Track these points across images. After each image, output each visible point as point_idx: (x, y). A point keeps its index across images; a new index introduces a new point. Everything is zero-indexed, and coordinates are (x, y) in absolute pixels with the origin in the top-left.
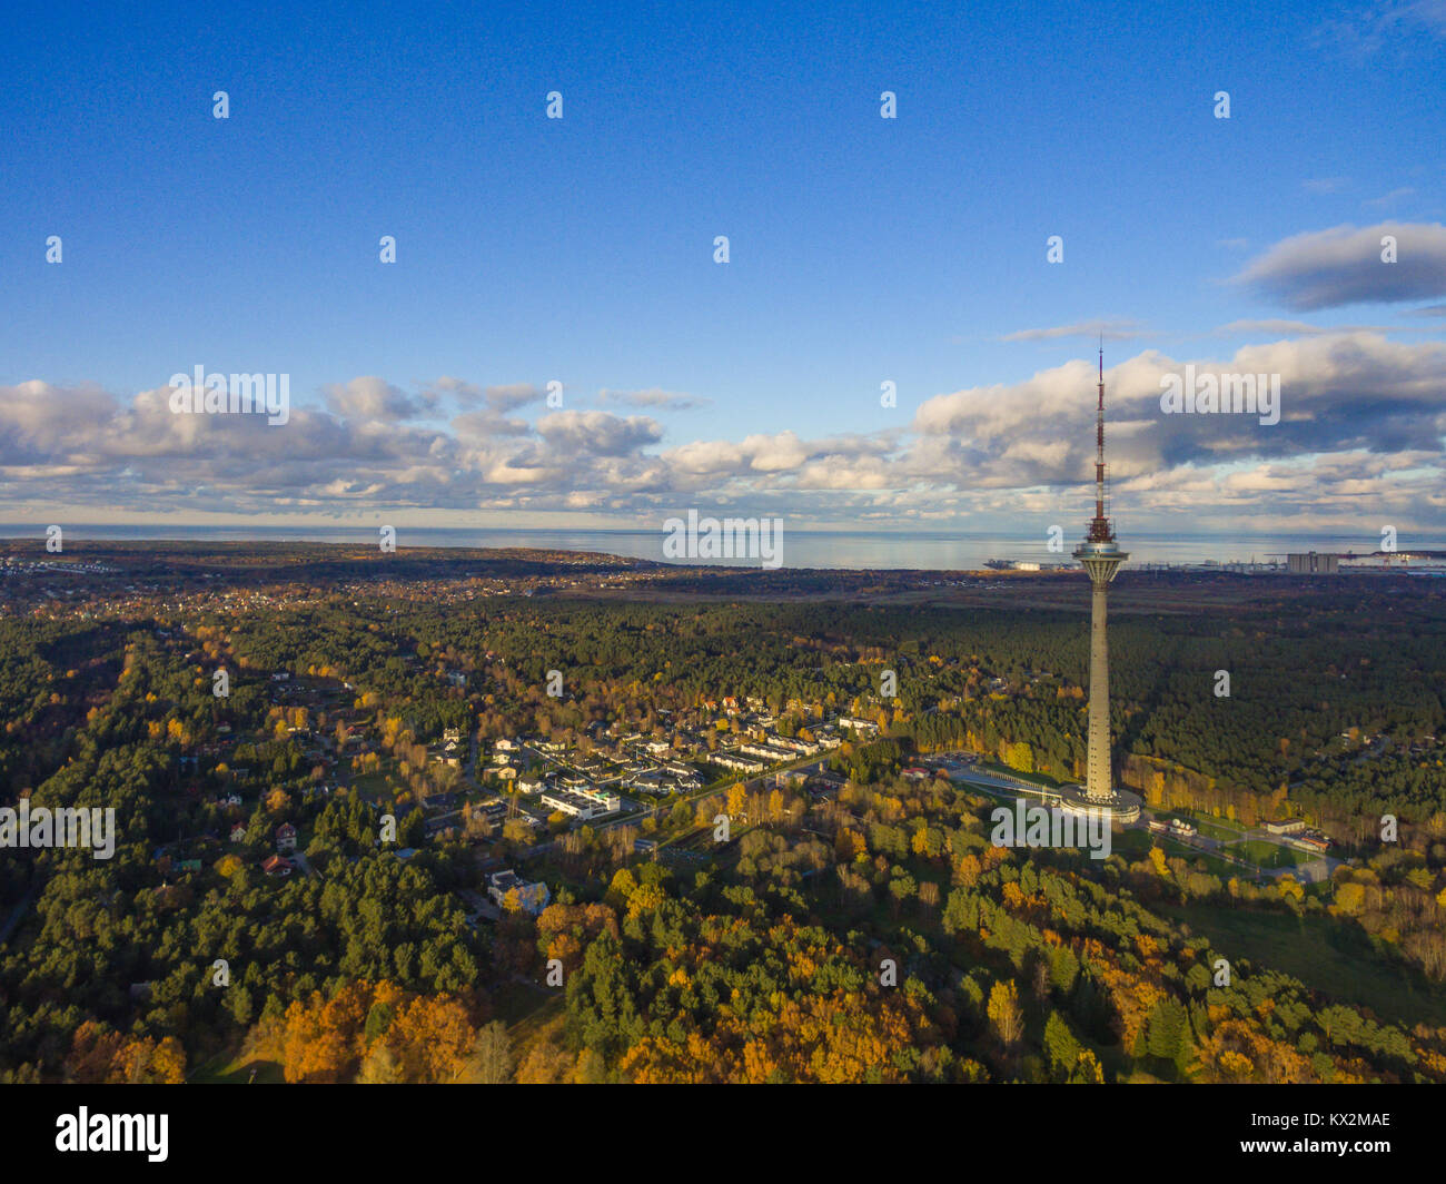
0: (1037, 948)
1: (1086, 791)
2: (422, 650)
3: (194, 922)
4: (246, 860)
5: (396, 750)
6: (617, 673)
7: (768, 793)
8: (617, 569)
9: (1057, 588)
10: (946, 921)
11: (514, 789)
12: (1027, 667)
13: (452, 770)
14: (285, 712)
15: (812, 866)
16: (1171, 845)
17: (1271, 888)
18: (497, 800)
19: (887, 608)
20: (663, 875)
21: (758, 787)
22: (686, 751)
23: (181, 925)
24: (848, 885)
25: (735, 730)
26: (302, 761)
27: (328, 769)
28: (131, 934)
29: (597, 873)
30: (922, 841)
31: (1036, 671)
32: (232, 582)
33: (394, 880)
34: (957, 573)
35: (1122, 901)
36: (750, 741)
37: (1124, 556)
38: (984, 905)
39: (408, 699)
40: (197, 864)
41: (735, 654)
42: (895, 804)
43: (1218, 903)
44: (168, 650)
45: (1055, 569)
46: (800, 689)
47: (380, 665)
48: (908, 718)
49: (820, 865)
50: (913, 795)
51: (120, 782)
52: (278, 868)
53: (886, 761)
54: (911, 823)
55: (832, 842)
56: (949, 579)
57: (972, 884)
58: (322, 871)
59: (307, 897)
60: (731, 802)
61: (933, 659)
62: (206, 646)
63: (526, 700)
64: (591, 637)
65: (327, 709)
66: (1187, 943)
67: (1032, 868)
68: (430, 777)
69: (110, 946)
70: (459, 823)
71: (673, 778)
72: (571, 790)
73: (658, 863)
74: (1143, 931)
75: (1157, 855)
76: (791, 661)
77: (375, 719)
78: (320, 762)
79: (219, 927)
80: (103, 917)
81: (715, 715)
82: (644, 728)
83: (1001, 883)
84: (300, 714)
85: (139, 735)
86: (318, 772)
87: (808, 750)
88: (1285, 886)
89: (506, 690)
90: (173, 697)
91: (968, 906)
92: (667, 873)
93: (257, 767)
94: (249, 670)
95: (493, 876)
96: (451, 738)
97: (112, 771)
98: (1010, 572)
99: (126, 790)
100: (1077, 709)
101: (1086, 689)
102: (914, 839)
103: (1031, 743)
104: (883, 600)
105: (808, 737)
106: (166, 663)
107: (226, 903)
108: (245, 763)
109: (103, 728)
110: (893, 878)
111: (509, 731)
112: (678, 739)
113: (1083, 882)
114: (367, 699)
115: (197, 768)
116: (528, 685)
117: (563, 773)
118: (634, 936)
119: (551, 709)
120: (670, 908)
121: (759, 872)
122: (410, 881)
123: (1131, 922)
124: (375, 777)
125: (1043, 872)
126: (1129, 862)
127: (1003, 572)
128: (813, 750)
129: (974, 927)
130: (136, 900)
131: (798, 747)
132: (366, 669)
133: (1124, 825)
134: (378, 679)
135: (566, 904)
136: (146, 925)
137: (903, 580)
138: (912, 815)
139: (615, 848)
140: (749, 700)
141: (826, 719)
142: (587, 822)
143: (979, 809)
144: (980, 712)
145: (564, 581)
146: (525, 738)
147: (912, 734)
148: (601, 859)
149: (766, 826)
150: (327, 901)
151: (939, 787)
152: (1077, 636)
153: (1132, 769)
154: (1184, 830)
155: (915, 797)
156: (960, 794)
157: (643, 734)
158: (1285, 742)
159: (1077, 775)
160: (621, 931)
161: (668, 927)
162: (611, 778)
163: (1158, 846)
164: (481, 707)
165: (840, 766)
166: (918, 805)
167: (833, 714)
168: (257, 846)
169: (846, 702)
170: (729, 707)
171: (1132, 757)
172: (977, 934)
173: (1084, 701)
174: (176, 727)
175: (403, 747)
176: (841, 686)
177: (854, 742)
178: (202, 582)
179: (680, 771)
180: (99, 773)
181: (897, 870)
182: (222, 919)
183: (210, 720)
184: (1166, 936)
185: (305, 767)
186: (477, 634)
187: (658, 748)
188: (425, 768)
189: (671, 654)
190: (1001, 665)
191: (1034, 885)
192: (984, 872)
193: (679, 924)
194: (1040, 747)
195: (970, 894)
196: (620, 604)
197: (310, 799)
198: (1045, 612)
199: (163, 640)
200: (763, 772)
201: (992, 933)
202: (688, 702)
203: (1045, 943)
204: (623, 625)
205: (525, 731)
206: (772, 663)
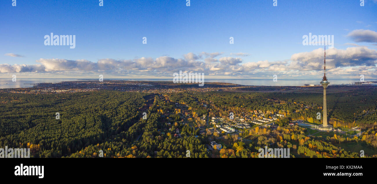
0: (315, 155)
1: (323, 125)
2: (199, 100)
3: (164, 143)
4: (171, 134)
5: (195, 118)
6: (234, 106)
7: (263, 129)
8: (234, 86)
9: (317, 89)
10: (298, 152)
11: (215, 126)
12: (312, 104)
13: (204, 122)
14: (177, 110)
15: (272, 143)
16: (337, 133)
17: (353, 138)
18: (212, 128)
19: (286, 93)
20: (243, 144)
21: (261, 127)
22: (247, 121)
23: (162, 143)
24: (279, 146)
25: (257, 117)
26: (180, 118)
27: (184, 120)
28: (155, 143)
29: (231, 143)
30: (293, 137)
31: (314, 104)
32: (169, 88)
33: (195, 141)
34: (299, 86)
35: (330, 145)
36: (260, 119)
37: (329, 83)
38: (305, 148)
39: (197, 109)
40: (164, 133)
41: (256, 102)
42: (288, 130)
43: (345, 142)
44: (160, 98)
45: (317, 85)
46: (269, 109)
47: (192, 103)
48: (290, 114)
49: (274, 142)
50: (291, 128)
51: (154, 118)
52: (176, 136)
53: (286, 122)
54: (291, 134)
55: (276, 138)
56: (298, 88)
57: (303, 144)
58: (183, 138)
59: (181, 142)
60: (256, 130)
61: (295, 103)
62: (166, 98)
63: (217, 110)
64: (229, 99)
65: (184, 110)
66: (341, 150)
67: (314, 141)
68: (200, 123)
69: (152, 144)
70: (205, 132)
71: (245, 126)
72: (226, 127)
73: (242, 142)
74: (333, 149)
75: (335, 135)
76: (267, 103)
77: (191, 112)
78: (183, 119)
79: (167, 144)
80: (151, 140)
81: (253, 114)
82: (239, 116)
83: (308, 144)
84: (180, 110)
85: (156, 111)
86: (182, 120)
87: (271, 120)
88: (355, 137)
89: (214, 108)
90: (161, 106)
91: (302, 149)
92: (244, 144)
93: (173, 118)
94: (172, 102)
95: (212, 142)
96: (204, 116)
97: (152, 117)
98: (309, 86)
99: (154, 120)
100: (321, 111)
101: (323, 107)
102: (292, 137)
103: (313, 118)
104: (285, 92)
105: (271, 118)
106: (160, 100)
107: (168, 140)
108: (171, 118)
109: (151, 110)
110: (288, 144)
111: (214, 116)
112: (246, 118)
113: (323, 142)
114: (190, 108)
115: (164, 118)
116: (218, 107)
117: (224, 124)
118: (238, 156)
119: (222, 112)
120: (245, 151)
121: (262, 144)
122: (197, 141)
123: (331, 148)
124: (192, 122)
125: (316, 141)
126: (331, 137)
127: (307, 86)
128: (272, 120)
129: (303, 153)
130: (155, 137)
131: (269, 120)
132: (190, 103)
133: (330, 131)
134: (192, 105)
135: (225, 149)
136: (157, 142)
137: (289, 88)
138: (291, 132)
139: (234, 139)
140: (259, 111)
141: (274, 114)
142: (229, 133)
143: (304, 130)
144: (304, 112)
145: (224, 88)
146: (217, 117)
147: (291, 117)
148: (231, 140)
149: (263, 135)
150: (184, 142)
151: (296, 126)
152: (321, 97)
153: (331, 121)
154: (339, 130)
155: (292, 129)
156: (300, 128)
157: (239, 117)
158: (355, 113)
159: (321, 123)
160: (235, 154)
161: (244, 154)
162: (233, 125)
163: (335, 134)
164: (209, 111)
165: (277, 123)
166: (292, 130)
167: (275, 113)
168: (173, 132)
169: (278, 111)
170: (255, 112)
171: (331, 119)
172: (304, 154)
173: (322, 109)
174: (161, 111)
175: (196, 117)
176: (277, 108)
177: (280, 119)
178: (165, 88)
179: (246, 124)
180: (151, 117)
181: (288, 143)
182: (168, 143)
183: (166, 110)
184: (337, 150)
185: (180, 119)
186: (209, 98)
187: (242, 120)
188: (200, 121)
189: (244, 102)
190: (307, 103)
191: (314, 144)
192: (305, 142)
193: (247, 154)
194: (315, 118)
195: (302, 146)
196: (234, 93)
197: (181, 125)
198: (315, 93)
199: (159, 97)
200: (262, 125)
201: (307, 153)
202: (247, 111)
203: (316, 154)
204: (235, 97)
205: (217, 116)
206: (263, 104)
